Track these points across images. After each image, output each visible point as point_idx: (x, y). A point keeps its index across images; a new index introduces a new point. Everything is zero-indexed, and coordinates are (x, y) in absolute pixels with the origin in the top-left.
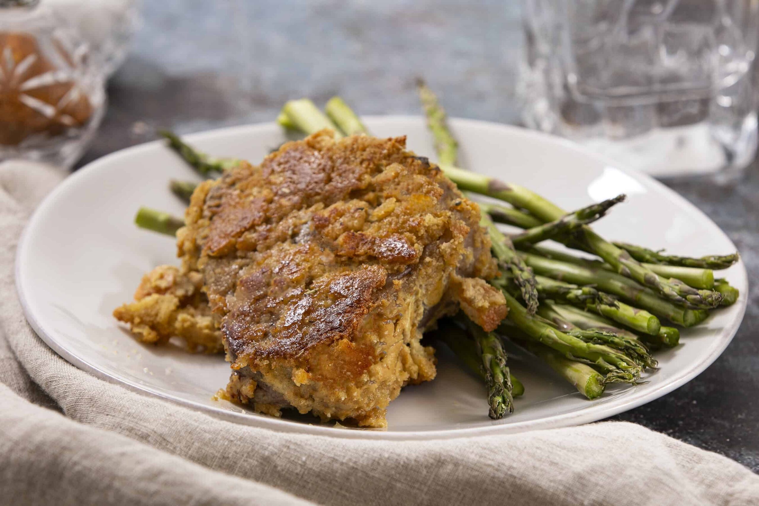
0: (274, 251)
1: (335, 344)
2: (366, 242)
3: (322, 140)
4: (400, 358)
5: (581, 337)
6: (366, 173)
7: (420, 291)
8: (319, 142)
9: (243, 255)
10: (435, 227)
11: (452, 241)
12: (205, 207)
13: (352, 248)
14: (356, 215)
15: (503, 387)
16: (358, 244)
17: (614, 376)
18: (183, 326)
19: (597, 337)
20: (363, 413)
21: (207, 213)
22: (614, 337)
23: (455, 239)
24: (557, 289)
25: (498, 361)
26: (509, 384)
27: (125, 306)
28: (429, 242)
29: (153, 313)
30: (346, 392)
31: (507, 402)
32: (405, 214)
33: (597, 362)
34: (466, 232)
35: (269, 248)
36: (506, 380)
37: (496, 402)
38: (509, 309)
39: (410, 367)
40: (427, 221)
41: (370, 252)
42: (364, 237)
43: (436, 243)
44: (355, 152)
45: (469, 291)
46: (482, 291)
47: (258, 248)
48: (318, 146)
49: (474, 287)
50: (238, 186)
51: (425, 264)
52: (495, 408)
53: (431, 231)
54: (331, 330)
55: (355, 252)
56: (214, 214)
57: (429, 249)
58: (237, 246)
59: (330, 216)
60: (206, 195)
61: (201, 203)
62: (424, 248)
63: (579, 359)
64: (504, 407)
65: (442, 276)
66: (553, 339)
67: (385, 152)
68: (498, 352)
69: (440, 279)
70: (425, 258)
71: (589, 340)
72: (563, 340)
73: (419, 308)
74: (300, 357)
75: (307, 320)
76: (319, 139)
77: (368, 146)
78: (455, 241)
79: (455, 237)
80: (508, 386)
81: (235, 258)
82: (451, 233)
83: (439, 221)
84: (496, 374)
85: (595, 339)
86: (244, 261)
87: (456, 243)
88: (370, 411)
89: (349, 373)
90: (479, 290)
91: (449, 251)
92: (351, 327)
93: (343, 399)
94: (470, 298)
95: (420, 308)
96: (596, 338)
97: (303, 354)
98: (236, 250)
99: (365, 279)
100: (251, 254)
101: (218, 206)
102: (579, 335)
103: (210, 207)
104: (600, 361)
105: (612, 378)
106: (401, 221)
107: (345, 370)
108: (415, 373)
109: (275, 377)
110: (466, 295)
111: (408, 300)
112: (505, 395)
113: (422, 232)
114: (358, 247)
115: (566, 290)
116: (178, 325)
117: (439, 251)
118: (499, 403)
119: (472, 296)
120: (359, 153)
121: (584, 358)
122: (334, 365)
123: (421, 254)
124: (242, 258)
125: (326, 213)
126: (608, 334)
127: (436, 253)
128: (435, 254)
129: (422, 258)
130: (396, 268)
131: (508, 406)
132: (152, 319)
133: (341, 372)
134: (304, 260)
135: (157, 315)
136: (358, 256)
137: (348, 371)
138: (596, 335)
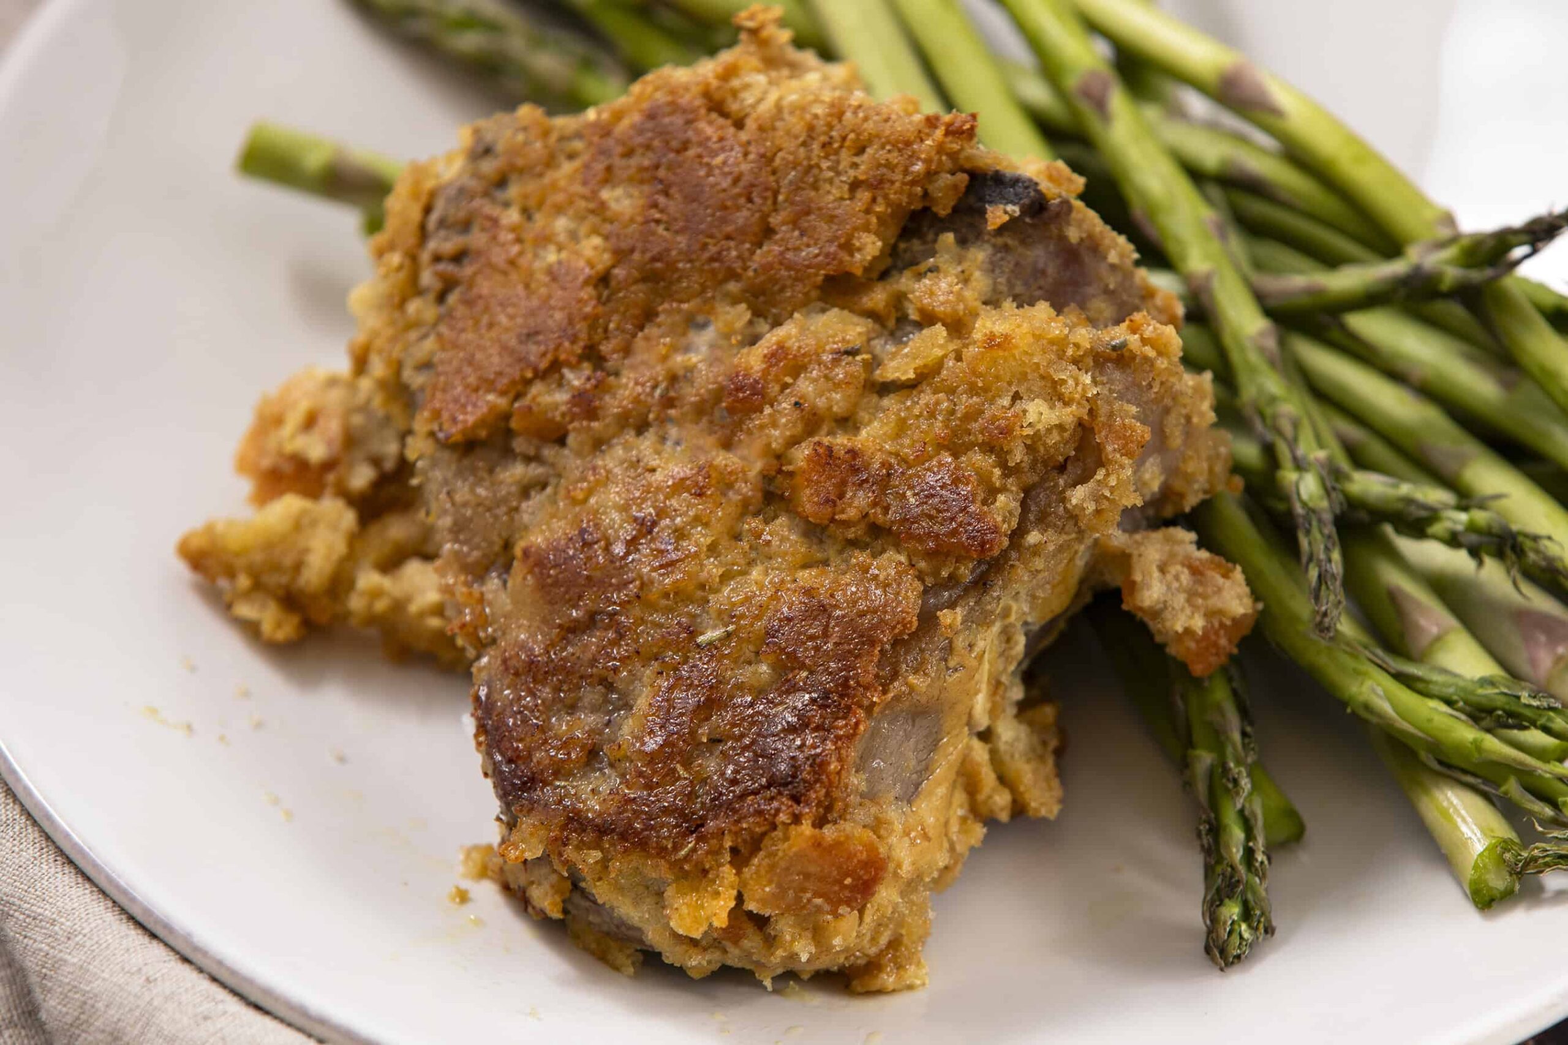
0: (612, 460)
1: (778, 833)
2: (866, 481)
3: (747, 87)
4: (960, 780)
5: (1461, 704)
6: (866, 228)
7: (1015, 607)
8: (734, 93)
9: (532, 452)
10: (1054, 438)
11: (1100, 474)
12: (425, 257)
13: (827, 501)
14: (840, 373)
15: (1242, 869)
16: (843, 483)
17: (1547, 856)
18: (370, 606)
19: (1504, 710)
20: (859, 962)
21: (427, 278)
22: (1552, 714)
23: (1110, 468)
24: (1400, 506)
25: (1230, 786)
26: (1260, 859)
27: (209, 529)
28: (1036, 479)
29: (288, 561)
30: (814, 938)
31: (1255, 919)
32: (973, 390)
33: (1503, 789)
34: (1139, 442)
35: (599, 444)
36: (1251, 844)
37: (1225, 923)
38: (1260, 606)
39: (990, 797)
40: (1031, 417)
41: (875, 513)
42: (858, 462)
43: (1056, 485)
44: (837, 152)
45: (1149, 587)
46: (1186, 577)
47: (571, 440)
48: (734, 107)
49: (1162, 569)
50: (513, 191)
51: (1028, 549)
52: (1221, 942)
53: (1042, 449)
54: (768, 786)
55: (834, 514)
56: (448, 285)
57: (1037, 504)
58: (514, 424)
59: (765, 372)
60: (428, 210)
61: (411, 240)
62: (1024, 504)
63: (1449, 772)
64: (1246, 935)
65: (1076, 552)
66: (1380, 715)
67: (918, 167)
68: (1229, 750)
69: (1071, 560)
70: (1028, 532)
71: (1483, 715)
72: (1410, 723)
73: (1012, 644)
74: (686, 858)
75: (704, 733)
76: (735, 83)
77: (870, 141)
78: (1107, 475)
79: (1110, 462)
80: (1257, 864)
81: (508, 454)
82: (1099, 448)
83: (1067, 415)
84: (1225, 827)
85: (1499, 716)
86: (535, 471)
87: (1113, 481)
88: (881, 954)
89: (818, 901)
90: (1177, 578)
91: (1091, 507)
92: (822, 783)
93: (804, 957)
94: (1151, 607)
95: (1016, 643)
96: (1500, 712)
97: (694, 850)
98: (509, 433)
99: (862, 615)
100: (548, 452)
101: (458, 257)
102: (1455, 698)
103: (437, 258)
104: (1512, 788)
105: (1541, 861)
106: (961, 410)
107: (809, 895)
108: (1002, 809)
109: (620, 889)
110: (1142, 601)
111: (981, 644)
112: (1250, 896)
113: (1018, 455)
114: (841, 496)
115: (1423, 514)
116: (356, 603)
117: (1065, 508)
118: (1233, 922)
119: (1158, 602)
120: (845, 158)
121: (1465, 772)
122: (779, 886)
123: (1014, 524)
124: (528, 459)
125: (754, 359)
126: (1535, 703)
127: (1057, 515)
128: (1052, 518)
129: (1018, 535)
130: (944, 574)
131: (1256, 929)
132: (284, 580)
133: (798, 899)
134: (697, 520)
135: (298, 567)
136: (847, 524)
137: (817, 894)
138: (1501, 701)
